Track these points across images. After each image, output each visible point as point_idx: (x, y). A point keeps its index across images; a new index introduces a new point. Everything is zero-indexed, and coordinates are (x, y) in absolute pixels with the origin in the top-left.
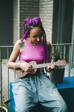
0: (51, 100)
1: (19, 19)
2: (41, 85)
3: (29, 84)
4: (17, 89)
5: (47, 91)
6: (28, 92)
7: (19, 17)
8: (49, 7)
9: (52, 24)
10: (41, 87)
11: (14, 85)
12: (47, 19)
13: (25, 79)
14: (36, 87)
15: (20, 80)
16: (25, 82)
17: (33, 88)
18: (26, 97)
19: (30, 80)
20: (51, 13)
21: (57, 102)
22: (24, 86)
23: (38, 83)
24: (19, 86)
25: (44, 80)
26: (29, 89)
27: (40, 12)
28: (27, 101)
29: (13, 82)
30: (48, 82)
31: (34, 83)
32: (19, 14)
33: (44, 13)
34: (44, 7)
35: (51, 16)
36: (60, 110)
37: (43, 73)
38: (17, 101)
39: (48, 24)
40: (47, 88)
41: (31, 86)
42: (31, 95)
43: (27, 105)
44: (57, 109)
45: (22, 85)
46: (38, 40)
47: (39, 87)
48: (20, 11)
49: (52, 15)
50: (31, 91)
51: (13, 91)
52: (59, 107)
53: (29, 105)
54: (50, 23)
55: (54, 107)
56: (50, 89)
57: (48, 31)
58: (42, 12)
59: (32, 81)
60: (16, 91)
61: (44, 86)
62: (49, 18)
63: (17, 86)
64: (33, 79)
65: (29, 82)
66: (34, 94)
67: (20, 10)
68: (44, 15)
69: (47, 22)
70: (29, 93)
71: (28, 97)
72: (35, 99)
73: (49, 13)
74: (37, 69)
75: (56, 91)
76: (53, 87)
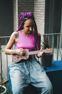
0: (39, 81)
1: (17, 12)
2: (32, 68)
3: (23, 68)
4: (13, 72)
5: (37, 74)
6: (22, 74)
7: (17, 10)
8: (42, 2)
9: (44, 16)
10: (32, 70)
11: (11, 69)
12: (40, 12)
13: (20, 64)
14: (29, 70)
15: (16, 65)
16: (20, 66)
17: (26, 71)
18: (20, 79)
19: (23, 65)
20: (43, 7)
21: (44, 83)
22: (19, 70)
23: (30, 67)
24: (15, 69)
25: (35, 64)
26: (23, 72)
27: (35, 6)
28: (21, 82)
29: (10, 66)
30: (39, 66)
31: (27, 67)
32: (17, 8)
33: (38, 7)
34: (38, 2)
35: (43, 10)
36: (47, 90)
37: (34, 59)
38: (13, 82)
39: (41, 16)
40: (37, 71)
41: (24, 69)
42: (25, 77)
43: (21, 85)
44: (45, 88)
45: (17, 68)
46: (31, 30)
47: (31, 70)
48: (18, 6)
49: (44, 8)
50: (25, 74)
51: (10, 74)
52: (46, 87)
53: (23, 85)
54: (43, 15)
55: (42, 87)
56: (40, 72)
57: (42, 22)
58: (36, 6)
59: (25, 65)
60: (12, 74)
61: (35, 69)
62: (42, 11)
63: (13, 70)
64: (26, 63)
65: (23, 66)
66: (27, 76)
67: (18, 4)
68: (38, 8)
69: (40, 14)
70: (23, 76)
71: (22, 79)
72: (28, 80)
73: (42, 7)
74: (29, 55)
75: (44, 73)
76: (42, 70)
